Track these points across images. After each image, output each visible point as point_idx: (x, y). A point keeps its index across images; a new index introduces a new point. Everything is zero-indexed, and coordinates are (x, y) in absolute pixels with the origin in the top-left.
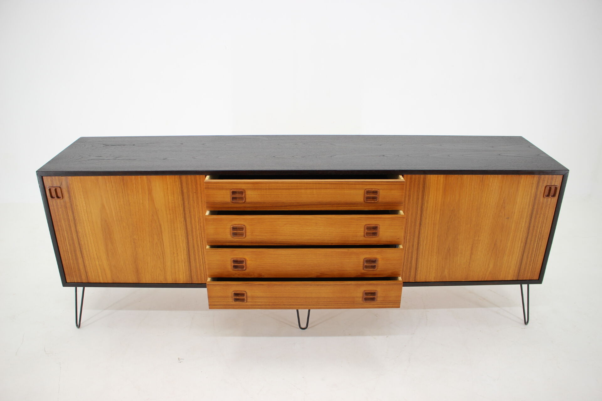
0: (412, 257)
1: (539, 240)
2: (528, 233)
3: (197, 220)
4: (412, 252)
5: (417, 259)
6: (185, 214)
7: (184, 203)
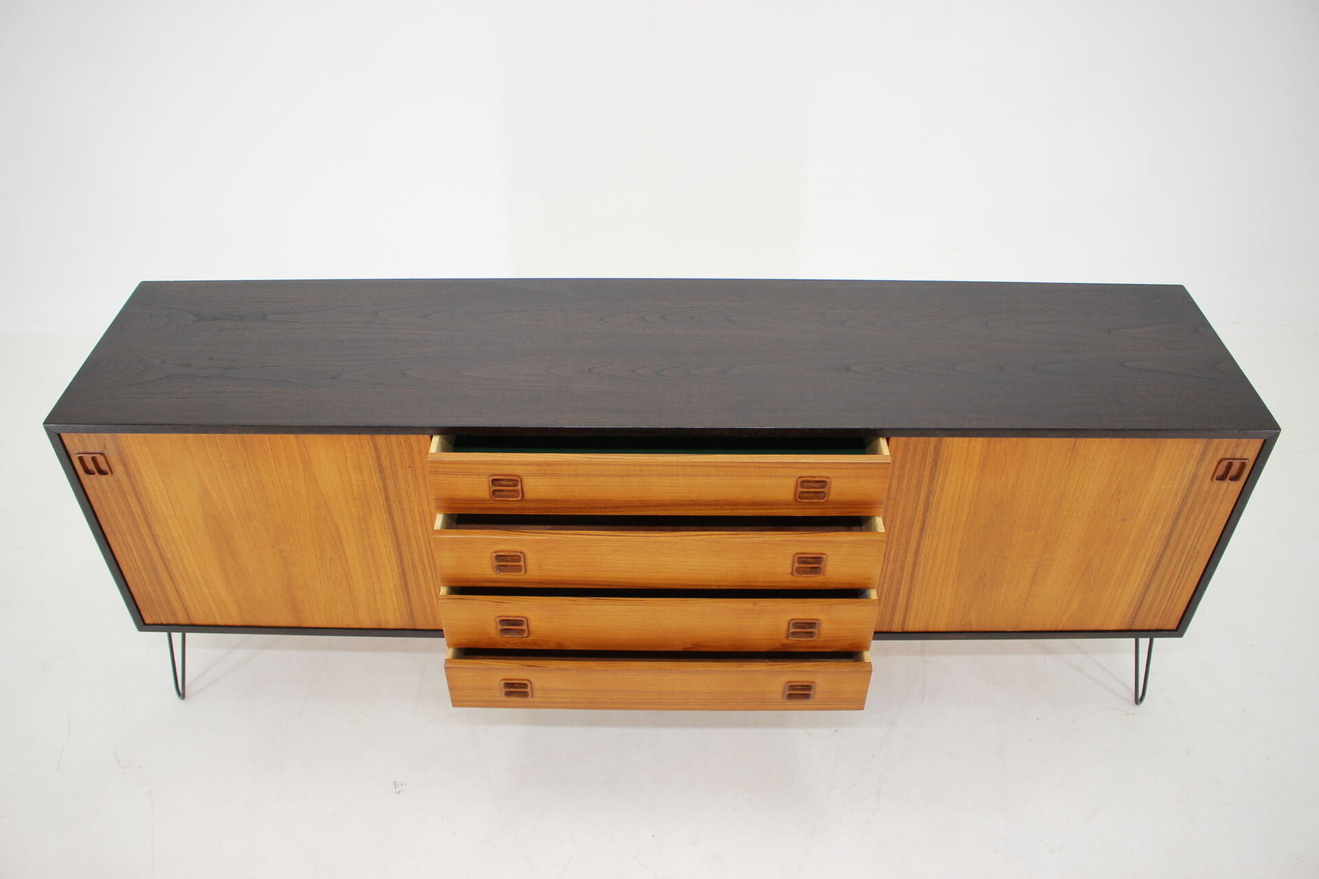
0: (898, 590)
1: (1189, 561)
2: (1166, 547)
3: (418, 519)
4: (900, 580)
5: (910, 592)
6: (389, 507)
7: (385, 488)
